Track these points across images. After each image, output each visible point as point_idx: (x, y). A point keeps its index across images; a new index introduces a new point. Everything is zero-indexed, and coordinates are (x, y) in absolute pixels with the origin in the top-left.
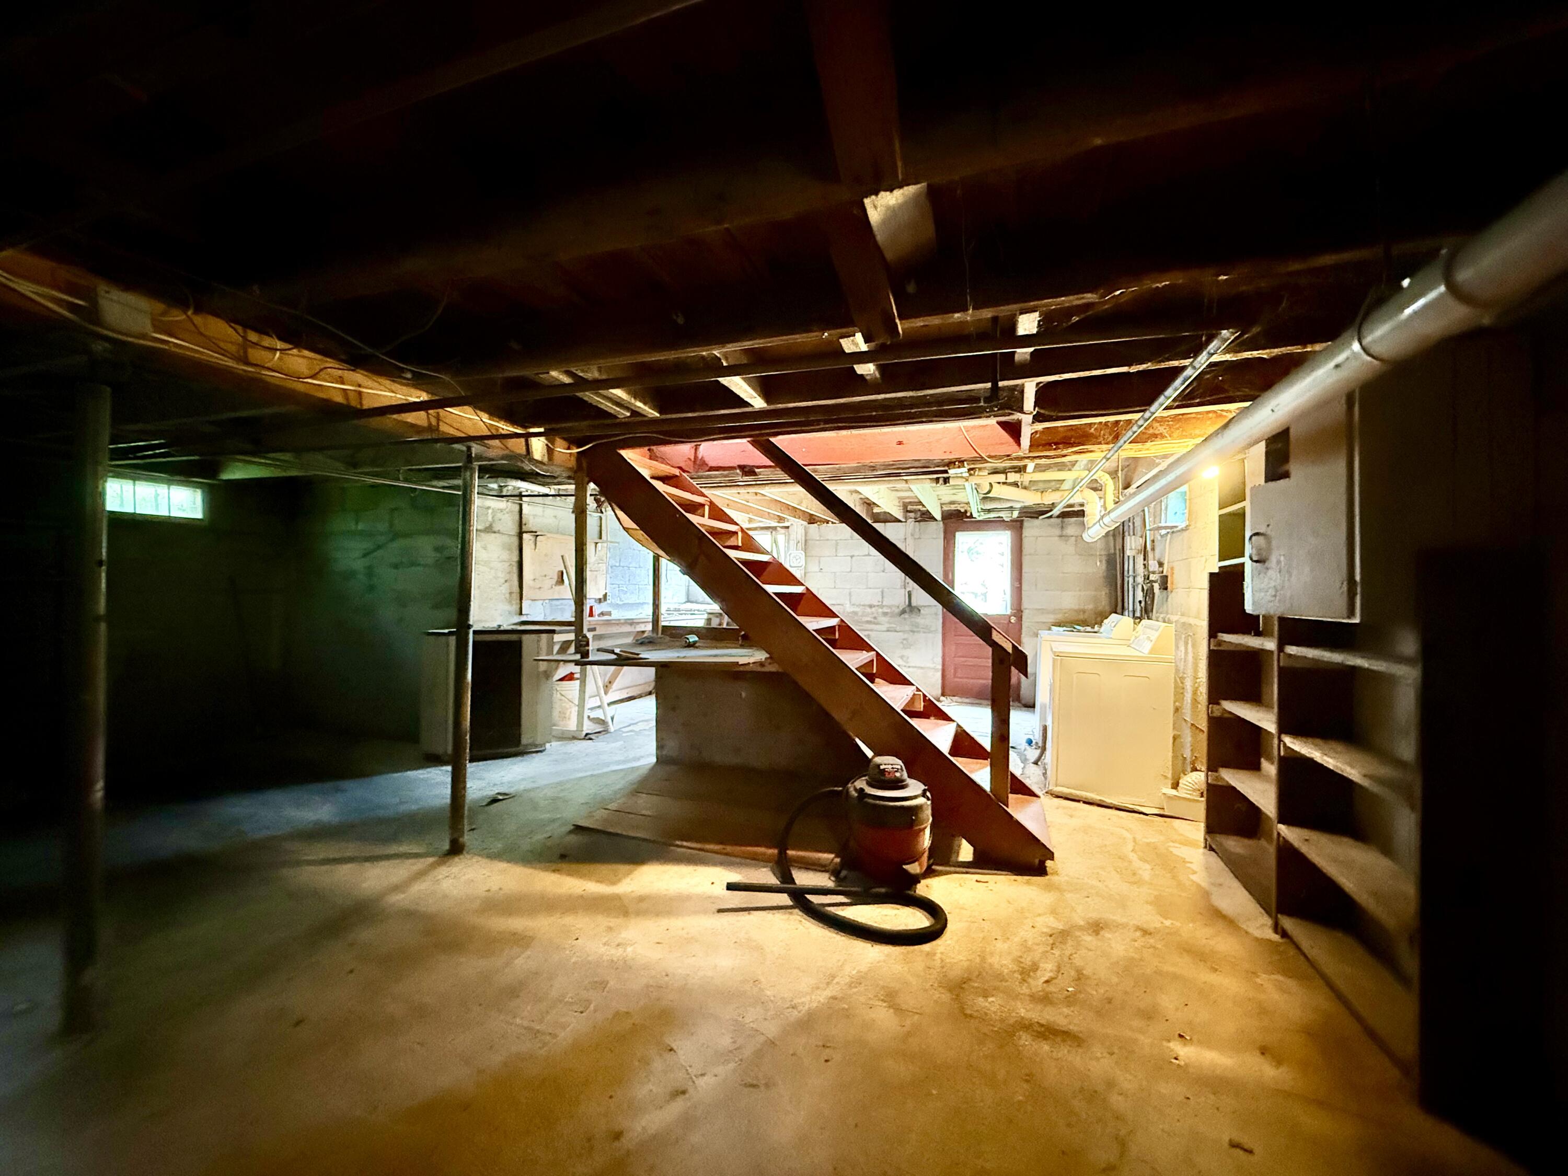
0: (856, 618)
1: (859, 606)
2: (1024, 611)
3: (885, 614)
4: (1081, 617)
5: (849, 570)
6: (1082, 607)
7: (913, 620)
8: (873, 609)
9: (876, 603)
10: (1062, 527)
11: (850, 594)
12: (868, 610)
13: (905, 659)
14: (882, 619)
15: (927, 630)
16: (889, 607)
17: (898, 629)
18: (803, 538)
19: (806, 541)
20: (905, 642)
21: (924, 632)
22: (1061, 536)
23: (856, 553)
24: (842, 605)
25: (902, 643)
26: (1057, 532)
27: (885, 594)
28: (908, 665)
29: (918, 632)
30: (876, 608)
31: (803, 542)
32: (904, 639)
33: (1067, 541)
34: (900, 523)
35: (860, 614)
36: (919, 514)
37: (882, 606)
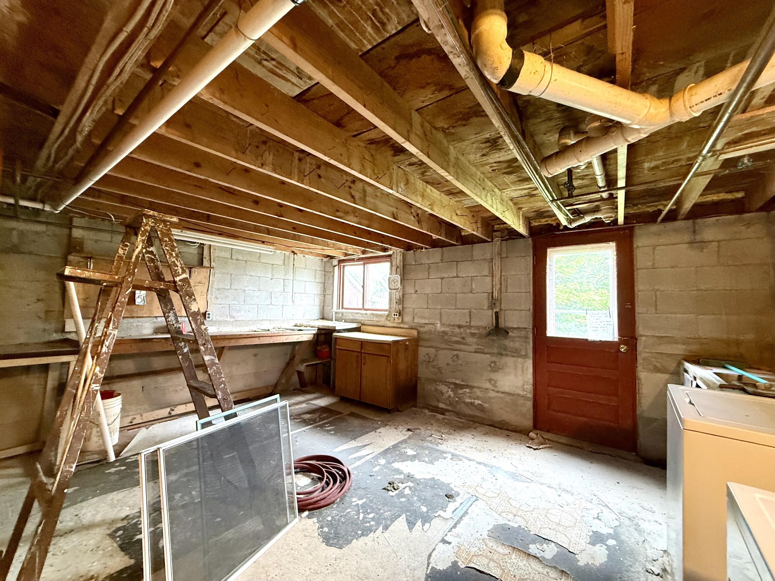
0: (446, 337)
1: (450, 325)
2: (639, 338)
3: (473, 335)
4: (733, 350)
5: (439, 291)
6: (734, 336)
7: (501, 341)
8: (462, 330)
9: (464, 324)
10: (694, 232)
11: (441, 313)
12: (457, 330)
13: (493, 382)
14: (470, 340)
15: (516, 353)
16: (478, 328)
17: (486, 350)
18: (402, 264)
19: (404, 266)
20: (492, 365)
21: (513, 356)
22: (691, 243)
23: (446, 275)
24: (434, 324)
25: (490, 366)
26: (687, 237)
27: (472, 315)
28: (496, 390)
29: (507, 355)
30: (465, 328)
31: (402, 267)
32: (492, 362)
33: (702, 249)
34: (487, 244)
35: (450, 333)
36: (506, 232)
37: (470, 327)
